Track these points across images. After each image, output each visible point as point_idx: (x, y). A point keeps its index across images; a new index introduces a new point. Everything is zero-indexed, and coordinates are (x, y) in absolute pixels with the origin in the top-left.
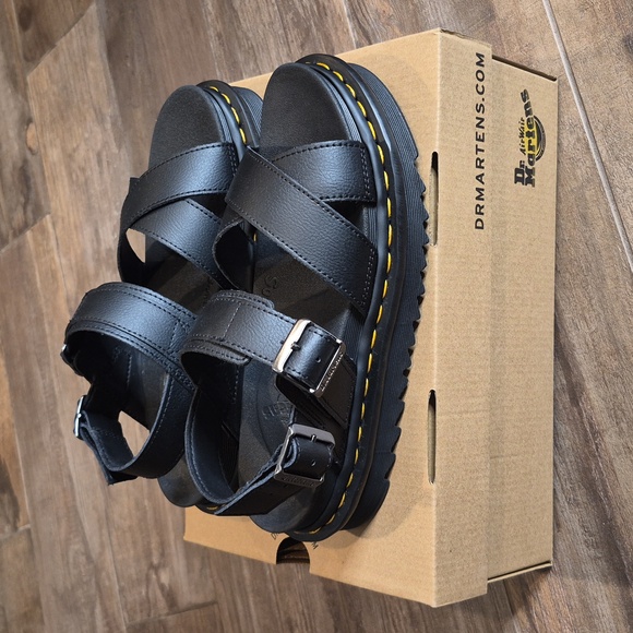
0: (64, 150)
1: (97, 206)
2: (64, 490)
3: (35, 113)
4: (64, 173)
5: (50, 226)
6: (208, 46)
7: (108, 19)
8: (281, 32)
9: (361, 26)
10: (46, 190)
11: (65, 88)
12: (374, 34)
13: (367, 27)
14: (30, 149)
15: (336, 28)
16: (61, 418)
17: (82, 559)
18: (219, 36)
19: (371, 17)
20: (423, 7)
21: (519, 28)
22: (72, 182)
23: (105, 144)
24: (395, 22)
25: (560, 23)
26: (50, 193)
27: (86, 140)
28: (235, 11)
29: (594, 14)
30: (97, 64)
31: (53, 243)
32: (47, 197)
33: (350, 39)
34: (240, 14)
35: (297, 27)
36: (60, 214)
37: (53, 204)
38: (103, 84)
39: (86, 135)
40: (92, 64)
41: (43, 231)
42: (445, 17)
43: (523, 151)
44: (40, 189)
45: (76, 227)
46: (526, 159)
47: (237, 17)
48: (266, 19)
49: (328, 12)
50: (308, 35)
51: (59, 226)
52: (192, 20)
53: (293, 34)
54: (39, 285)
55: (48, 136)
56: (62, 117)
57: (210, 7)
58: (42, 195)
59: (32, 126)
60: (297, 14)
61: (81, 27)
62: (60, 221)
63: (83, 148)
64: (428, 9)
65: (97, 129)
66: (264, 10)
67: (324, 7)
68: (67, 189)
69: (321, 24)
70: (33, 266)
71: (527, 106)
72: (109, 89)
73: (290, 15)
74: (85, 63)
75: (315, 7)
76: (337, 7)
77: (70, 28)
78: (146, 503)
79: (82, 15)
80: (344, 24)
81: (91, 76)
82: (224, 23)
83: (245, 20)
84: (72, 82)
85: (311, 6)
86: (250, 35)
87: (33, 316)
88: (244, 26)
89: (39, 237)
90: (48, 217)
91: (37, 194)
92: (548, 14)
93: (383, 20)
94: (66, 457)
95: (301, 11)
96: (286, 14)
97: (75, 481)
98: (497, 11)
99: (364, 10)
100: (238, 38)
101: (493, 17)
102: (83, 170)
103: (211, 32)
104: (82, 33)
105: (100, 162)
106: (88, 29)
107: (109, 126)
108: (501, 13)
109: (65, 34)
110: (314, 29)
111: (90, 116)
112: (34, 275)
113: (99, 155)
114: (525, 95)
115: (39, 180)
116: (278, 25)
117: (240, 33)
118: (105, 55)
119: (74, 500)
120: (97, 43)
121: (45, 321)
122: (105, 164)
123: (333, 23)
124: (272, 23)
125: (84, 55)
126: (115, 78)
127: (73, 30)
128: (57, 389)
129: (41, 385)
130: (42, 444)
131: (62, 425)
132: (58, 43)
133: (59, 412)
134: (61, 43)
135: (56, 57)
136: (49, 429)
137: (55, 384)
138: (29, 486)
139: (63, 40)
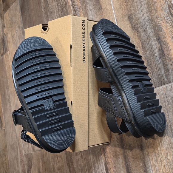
0: (11, 35)
3: (6, 25)
4: (12, 41)
5: (9, 54)
6: (42, 11)
7: (21, 2)
8: (57, 8)
9: (74, 9)
10: (8, 45)
11: (12, 19)
12: (77, 11)
14: (5, 34)
15: (69, 8)
17: (15, 137)
18: (44, 8)
19: (76, 6)
20: (87, 5)
21: (107, 12)
22: (13, 43)
23: (20, 34)
24: (81, 8)
25: (115, 11)
26: (9, 46)
27: (16, 33)
28: (48, 2)
29: (122, 10)
30: (19, 13)
31: (9, 58)
32: (8, 46)
33: (72, 12)
34: (49, 3)
35: (61, 7)
36: (11, 51)
37: (9, 48)
38: (20, 18)
39: (16, 31)
40: (17, 13)
41: (7, 55)
42: (92, 8)
44: (7, 44)
47: (48, 4)
48: (54, 5)
50: (63, 10)
51: (11, 54)
52: (39, 4)
53: (60, 9)
54: (6, 69)
55: (8, 31)
56: (11, 26)
57: (42, 1)
58: (7, 46)
59: (5, 28)
60: (61, 4)
61: (15, 3)
63: (15, 34)
64: (88, 5)
65: (18, 30)
66: (54, 2)
67: (66, 3)
68: (12, 45)
69: (66, 7)
70: (5, 64)
72: (21, 20)
73: (59, 4)
76: (69, 3)
77: (13, 4)
79: (15, 0)
80: (70, 8)
81: (17, 16)
82: (45, 5)
83: (50, 5)
84: (13, 17)
85: (64, 2)
86: (51, 9)
87: (5, 76)
89: (6, 57)
90: (8, 51)
91: (6, 46)
92: (113, 9)
93: (79, 7)
95: (61, 3)
98: (102, 7)
99: (75, 4)
100: (48, 9)
101: (101, 9)
102: (16, 40)
103: (43, 7)
104: (15, 5)
105: (19, 38)
106: (17, 4)
107: (21, 29)
108: (103, 8)
110: (64, 9)
111: (17, 27)
112: (5, 66)
113: (19, 37)
115: (6, 42)
116: (57, 6)
117: (49, 8)
118: (20, 11)
120: (18, 8)
121: (8, 78)
122: (20, 39)
124: (55, 6)
125: (16, 11)
126: (22, 17)
128: (10, 95)
129: (7, 94)
130: (7, 108)
131: (11, 104)
132: (10, 7)
133: (11, 101)
134: (11, 7)
135: (10, 11)
136: (9, 105)
137: (10, 94)
138: (4, 118)
139: (11, 6)
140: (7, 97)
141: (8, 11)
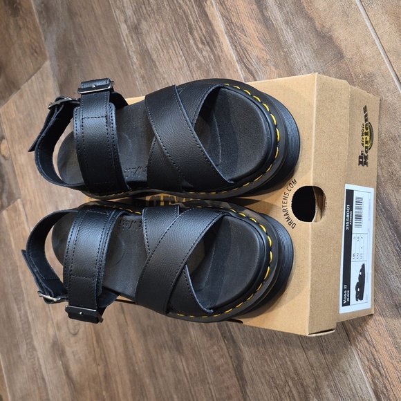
1: (56, 191)
2: (39, 388)
3: (7, 133)
4: (31, 171)
5: (21, 207)
6: (135, 84)
7: (60, 70)
8: (188, 73)
9: (246, 67)
10: (17, 183)
11: (29, 115)
12: (256, 72)
13: (251, 68)
14: (3, 156)
15: (228, 69)
16: (34, 337)
18: (143, 78)
19: (254, 61)
20: (291, 53)
21: (362, 63)
22: (37, 177)
24: (271, 64)
25: (391, 59)
26: (20, 185)
28: (153, 61)
31: (23, 218)
32: (17, 187)
33: (238, 76)
34: (157, 63)
35: (200, 70)
36: (28, 198)
37: (22, 192)
40: (49, 99)
41: (16, 210)
42: (308, 59)
43: (363, 144)
44: (12, 182)
45: (41, 206)
46: (364, 149)
47: (155, 65)
48: (177, 65)
49: (222, 59)
50: (207, 74)
51: (28, 206)
52: (122, 68)
53: (197, 74)
54: (13, 246)
55: (17, 147)
56: (27, 134)
57: (135, 60)
58: (13, 187)
59: (4, 141)
60: (199, 61)
61: (39, 76)
62: (29, 203)
64: (295, 54)
66: (175, 60)
67: (219, 56)
68: (33, 181)
69: (217, 67)
70: (8, 234)
71: (366, 116)
73: (195, 62)
74: (43, 99)
75: (212, 57)
76: (229, 56)
77: (30, 77)
78: (104, 393)
79: (39, 68)
80: (234, 66)
82: (146, 69)
83: (161, 67)
84: (34, 111)
85: (209, 56)
86: (166, 76)
87: (10, 268)
88: (161, 70)
89: (13, 215)
90: (19, 200)
91: (10, 186)
92: (382, 54)
93: (263, 63)
94: (40, 365)
95: (202, 59)
96: (191, 61)
97: (47, 381)
98: (345, 53)
99: (248, 57)
100: (156, 78)
101: (342, 57)
103: (137, 75)
104: (40, 80)
106: (44, 77)
108: (348, 55)
109: (27, 81)
112: (10, 240)
114: (365, 109)
115: (11, 176)
116: (185, 69)
117: (158, 75)
118: (58, 93)
119: (47, 395)
120: (51, 85)
121: (20, 271)
123: (226, 66)
124: (181, 68)
125: (42, 94)
127: (33, 77)
128: (30, 318)
129: (18, 315)
130: (20, 357)
131: (35, 343)
132: (22, 87)
133: (33, 333)
134: (25, 87)
135: (21, 96)
136: (25, 346)
137: (29, 314)
138: (10, 387)
139: (26, 84)
140: (19, 324)
141: (15, 96)
